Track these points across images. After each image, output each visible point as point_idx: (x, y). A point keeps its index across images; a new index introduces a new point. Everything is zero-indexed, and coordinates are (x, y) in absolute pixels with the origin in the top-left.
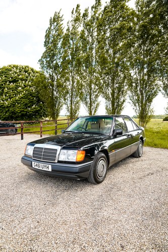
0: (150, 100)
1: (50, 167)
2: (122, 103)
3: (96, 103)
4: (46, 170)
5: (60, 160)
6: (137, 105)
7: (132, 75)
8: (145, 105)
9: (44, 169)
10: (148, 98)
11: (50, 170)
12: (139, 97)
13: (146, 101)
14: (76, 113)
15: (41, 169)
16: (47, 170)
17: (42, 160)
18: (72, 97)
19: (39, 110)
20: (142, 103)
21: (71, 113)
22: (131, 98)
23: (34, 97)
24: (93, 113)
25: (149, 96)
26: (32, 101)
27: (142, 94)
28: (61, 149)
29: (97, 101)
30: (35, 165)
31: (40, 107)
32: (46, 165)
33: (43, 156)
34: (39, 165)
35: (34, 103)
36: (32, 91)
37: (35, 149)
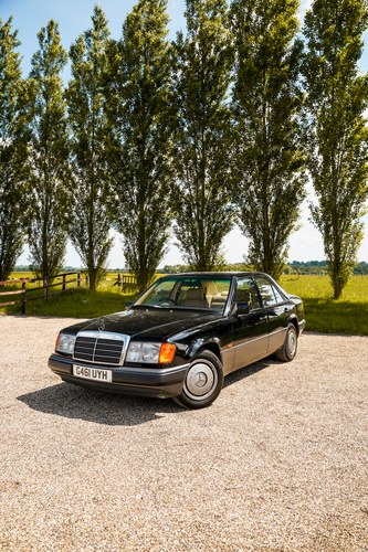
0: (216, 238)
1: (109, 373)
2: (161, 244)
3: (103, 242)
4: (101, 379)
5: (128, 360)
6: (192, 248)
7: (181, 188)
8: (209, 248)
9: (97, 379)
10: (213, 236)
11: (109, 379)
12: (194, 234)
13: (209, 240)
15: (91, 378)
16: (104, 380)
17: (93, 362)
18: (45, 227)
20: (201, 245)
21: (44, 264)
22: (179, 235)
24: (96, 263)
25: (215, 232)
27: (201, 228)
28: (131, 340)
29: (104, 238)
30: (78, 371)
32: (102, 370)
33: (95, 354)
34: (88, 371)
37: (78, 340)
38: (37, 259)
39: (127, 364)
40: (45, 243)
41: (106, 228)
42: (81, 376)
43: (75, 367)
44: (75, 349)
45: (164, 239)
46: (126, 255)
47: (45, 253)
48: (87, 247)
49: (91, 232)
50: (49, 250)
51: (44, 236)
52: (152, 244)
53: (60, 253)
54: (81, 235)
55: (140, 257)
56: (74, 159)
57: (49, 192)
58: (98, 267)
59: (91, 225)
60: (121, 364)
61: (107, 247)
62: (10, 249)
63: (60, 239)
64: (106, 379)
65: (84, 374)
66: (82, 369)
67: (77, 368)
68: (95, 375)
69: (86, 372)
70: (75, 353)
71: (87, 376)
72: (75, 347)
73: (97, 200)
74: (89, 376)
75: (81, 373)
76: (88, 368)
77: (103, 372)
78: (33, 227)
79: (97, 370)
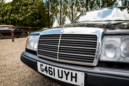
15: (56, 78)
26: (36, 18)
31: (41, 21)
32: (70, 71)
33: (59, 52)
34: (53, 70)
35: (38, 19)
36: (36, 11)
37: (42, 38)
38: (58, 23)
40: (60, 19)
43: (39, 63)
47: (60, 21)
48: (71, 19)
51: (60, 17)
59: (72, 13)
60: (95, 63)
62: (52, 22)
64: (76, 81)
65: (48, 72)
66: (46, 67)
67: (41, 65)
68: (60, 76)
69: (50, 71)
70: (38, 50)
71: (52, 75)
72: (38, 45)
73: (74, 6)
74: (54, 76)
75: (45, 70)
76: (53, 67)
77: (72, 73)
78: (57, 15)
79: (64, 70)
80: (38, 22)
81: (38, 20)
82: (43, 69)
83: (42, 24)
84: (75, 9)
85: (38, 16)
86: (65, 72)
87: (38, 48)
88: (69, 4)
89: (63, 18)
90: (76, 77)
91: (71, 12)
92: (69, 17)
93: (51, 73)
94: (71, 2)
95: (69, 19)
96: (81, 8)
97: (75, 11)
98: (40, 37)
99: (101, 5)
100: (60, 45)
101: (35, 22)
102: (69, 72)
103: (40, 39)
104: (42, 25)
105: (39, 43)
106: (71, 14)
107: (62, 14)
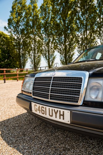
1: (67, 114)
2: (72, 56)
3: (53, 57)
4: (58, 119)
5: (88, 99)
9: (53, 118)
14: (38, 65)
15: (47, 116)
16: (61, 120)
17: (49, 100)
18: (34, 53)
19: (10, 64)
21: (34, 65)
23: (6, 53)
26: (4, 57)
28: (91, 76)
29: (53, 55)
30: (36, 108)
31: (11, 61)
32: (59, 110)
33: (51, 93)
34: (44, 109)
35: (6, 58)
36: (4, 49)
37: (36, 81)
38: (32, 63)
39: (86, 104)
40: (34, 58)
41: (54, 52)
42: (38, 113)
43: (33, 104)
44: (34, 88)
45: (73, 54)
46: (61, 60)
47: (35, 61)
48: (48, 58)
49: (49, 53)
50: (36, 60)
51: (34, 56)
52: (69, 56)
53: (39, 61)
54: (45, 55)
55: (65, 60)
56: (43, 29)
57: (35, 41)
58: (51, 65)
59: (49, 51)
60: (80, 103)
61: (54, 58)
62: (24, 61)
63: (39, 57)
64: (63, 119)
65: (41, 112)
66: (39, 107)
67: (35, 105)
68: (51, 114)
69: (42, 110)
70: (33, 92)
71: (44, 114)
72: (33, 87)
73: (51, 43)
74: (46, 114)
75: (38, 110)
76: (45, 107)
77: (60, 111)
78: (31, 53)
79: (53, 108)
80: (6, 62)
81: (6, 60)
82: (37, 109)
83: (12, 64)
84: (52, 46)
85: (7, 55)
86: (54, 110)
87: (33, 90)
88: (44, 41)
89: (38, 58)
90: (63, 115)
91: (47, 50)
92: (44, 56)
93: (43, 112)
94: (46, 39)
95: (45, 58)
96: (58, 45)
97: (51, 49)
98: (35, 79)
99: (80, 42)
100: (52, 87)
101: (3, 63)
102: (57, 111)
103: (35, 81)
104: (11, 66)
105: (34, 85)
106: (47, 53)
107: (36, 52)
